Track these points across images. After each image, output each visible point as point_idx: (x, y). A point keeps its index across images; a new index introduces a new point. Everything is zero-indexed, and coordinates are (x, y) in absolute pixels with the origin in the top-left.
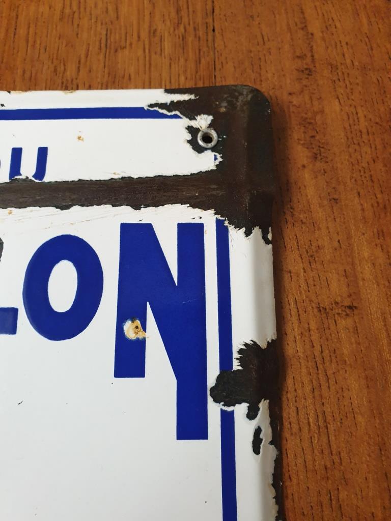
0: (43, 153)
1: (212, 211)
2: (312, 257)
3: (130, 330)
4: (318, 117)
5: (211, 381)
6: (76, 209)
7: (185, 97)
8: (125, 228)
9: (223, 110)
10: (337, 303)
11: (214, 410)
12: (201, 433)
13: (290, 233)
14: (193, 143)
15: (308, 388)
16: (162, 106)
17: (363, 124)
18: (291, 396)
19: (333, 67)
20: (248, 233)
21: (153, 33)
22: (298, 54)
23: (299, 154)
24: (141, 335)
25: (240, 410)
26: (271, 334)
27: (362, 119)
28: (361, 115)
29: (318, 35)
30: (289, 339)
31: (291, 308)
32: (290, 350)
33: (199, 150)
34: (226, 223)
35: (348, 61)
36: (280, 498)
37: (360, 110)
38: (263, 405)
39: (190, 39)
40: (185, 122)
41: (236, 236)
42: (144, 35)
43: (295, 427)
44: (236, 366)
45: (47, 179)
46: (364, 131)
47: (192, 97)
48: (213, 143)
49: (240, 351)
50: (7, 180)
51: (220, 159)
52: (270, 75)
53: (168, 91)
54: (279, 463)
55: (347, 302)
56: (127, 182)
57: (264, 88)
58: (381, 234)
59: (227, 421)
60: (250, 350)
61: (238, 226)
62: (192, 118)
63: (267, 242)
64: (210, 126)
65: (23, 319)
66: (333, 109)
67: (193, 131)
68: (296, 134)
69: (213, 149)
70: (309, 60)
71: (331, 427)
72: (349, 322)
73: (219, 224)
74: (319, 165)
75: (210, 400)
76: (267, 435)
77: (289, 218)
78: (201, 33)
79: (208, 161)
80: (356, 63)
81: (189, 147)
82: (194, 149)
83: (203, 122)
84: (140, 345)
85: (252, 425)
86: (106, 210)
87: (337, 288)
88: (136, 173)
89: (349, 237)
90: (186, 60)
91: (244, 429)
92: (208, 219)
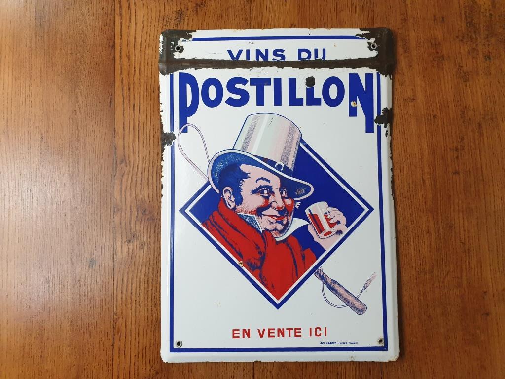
0: (324, 51)
1: (375, 70)
2: (402, 84)
3: (353, 104)
4: (407, 37)
5: (375, 118)
6: (336, 69)
7: (367, 32)
8: (350, 74)
9: (378, 36)
10: (409, 98)
11: (375, 126)
12: (372, 131)
13: (396, 76)
14: (369, 48)
15: (400, 121)
16: (360, 35)
17: (422, 40)
18: (395, 124)
19: (414, 18)
20: (386, 76)
21: (352, 5)
22: (402, 13)
23: (400, 50)
24: (355, 106)
25: (382, 126)
26: (391, 106)
27: (422, 38)
28: (421, 36)
29: (409, 6)
30: (395, 108)
31: (396, 99)
32: (395, 111)
33: (371, 50)
34: (380, 73)
35: (419, 16)
36: (391, 149)
37: (421, 34)
38: (388, 125)
39: (365, 7)
40: (367, 41)
41: (382, 77)
42: (349, 5)
43: (396, 132)
44: (382, 114)
45: (326, 59)
46: (422, 42)
47: (369, 32)
48: (376, 48)
49: (383, 110)
50: (314, 59)
51: (377, 53)
52: (392, 21)
53: (361, 29)
54: (391, 141)
55: (412, 98)
56: (350, 60)
57: (390, 26)
58: (424, 77)
59: (379, 128)
60: (385, 110)
61: (383, 74)
62: (369, 39)
63: (391, 79)
64: (374, 42)
65: (323, 101)
66: (413, 34)
67: (369, 44)
68: (400, 44)
69: (376, 50)
70: (405, 15)
71: (406, 132)
72: (412, 104)
73: (378, 73)
74: (407, 54)
75: (374, 123)
76: (389, 133)
77: (396, 71)
78: (369, 4)
79: (374, 54)
80: (422, 17)
81: (368, 49)
82: (370, 50)
83: (372, 41)
84: (356, 108)
85: (386, 129)
86: (344, 68)
87: (409, 93)
88: (353, 57)
89: (414, 78)
90: (364, 16)
91: (383, 131)
92: (374, 72)
